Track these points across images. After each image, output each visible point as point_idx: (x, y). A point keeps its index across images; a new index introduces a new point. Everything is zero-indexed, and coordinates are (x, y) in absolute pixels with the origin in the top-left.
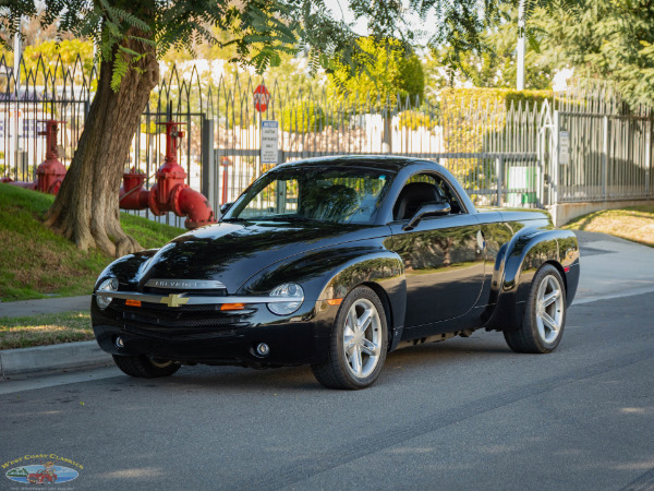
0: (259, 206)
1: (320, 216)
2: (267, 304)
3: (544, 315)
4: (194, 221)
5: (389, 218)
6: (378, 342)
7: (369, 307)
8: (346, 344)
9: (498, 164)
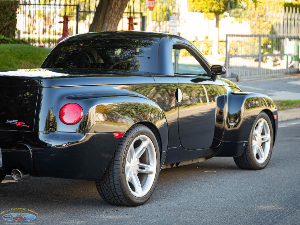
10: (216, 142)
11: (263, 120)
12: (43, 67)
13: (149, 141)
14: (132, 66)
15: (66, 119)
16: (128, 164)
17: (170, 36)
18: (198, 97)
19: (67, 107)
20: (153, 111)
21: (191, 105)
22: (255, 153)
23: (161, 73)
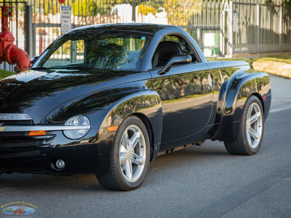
0: (60, 57)
1: (100, 65)
2: (63, 131)
3: (250, 129)
4: (20, 67)
5: (149, 66)
6: (143, 155)
7: (137, 131)
8: (121, 158)
9: (198, 31)
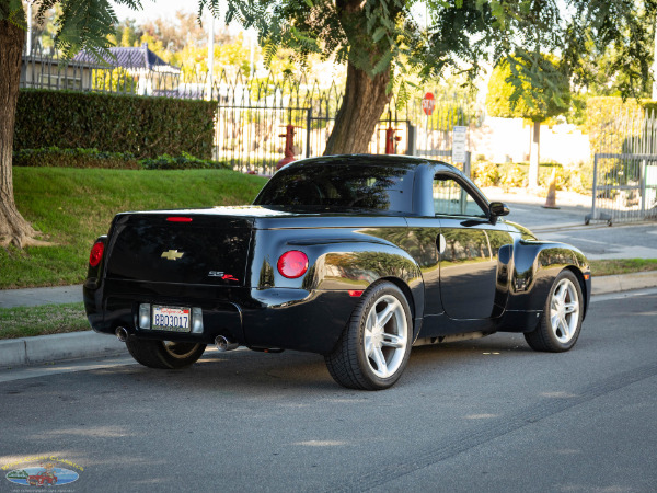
10: (496, 311)
11: (567, 282)
12: (255, 204)
13: (397, 303)
14: (379, 202)
15: (286, 270)
16: (367, 333)
17: (430, 161)
18: (478, 249)
19: (288, 255)
20: (406, 265)
21: (466, 259)
22: (554, 328)
23: (416, 212)
